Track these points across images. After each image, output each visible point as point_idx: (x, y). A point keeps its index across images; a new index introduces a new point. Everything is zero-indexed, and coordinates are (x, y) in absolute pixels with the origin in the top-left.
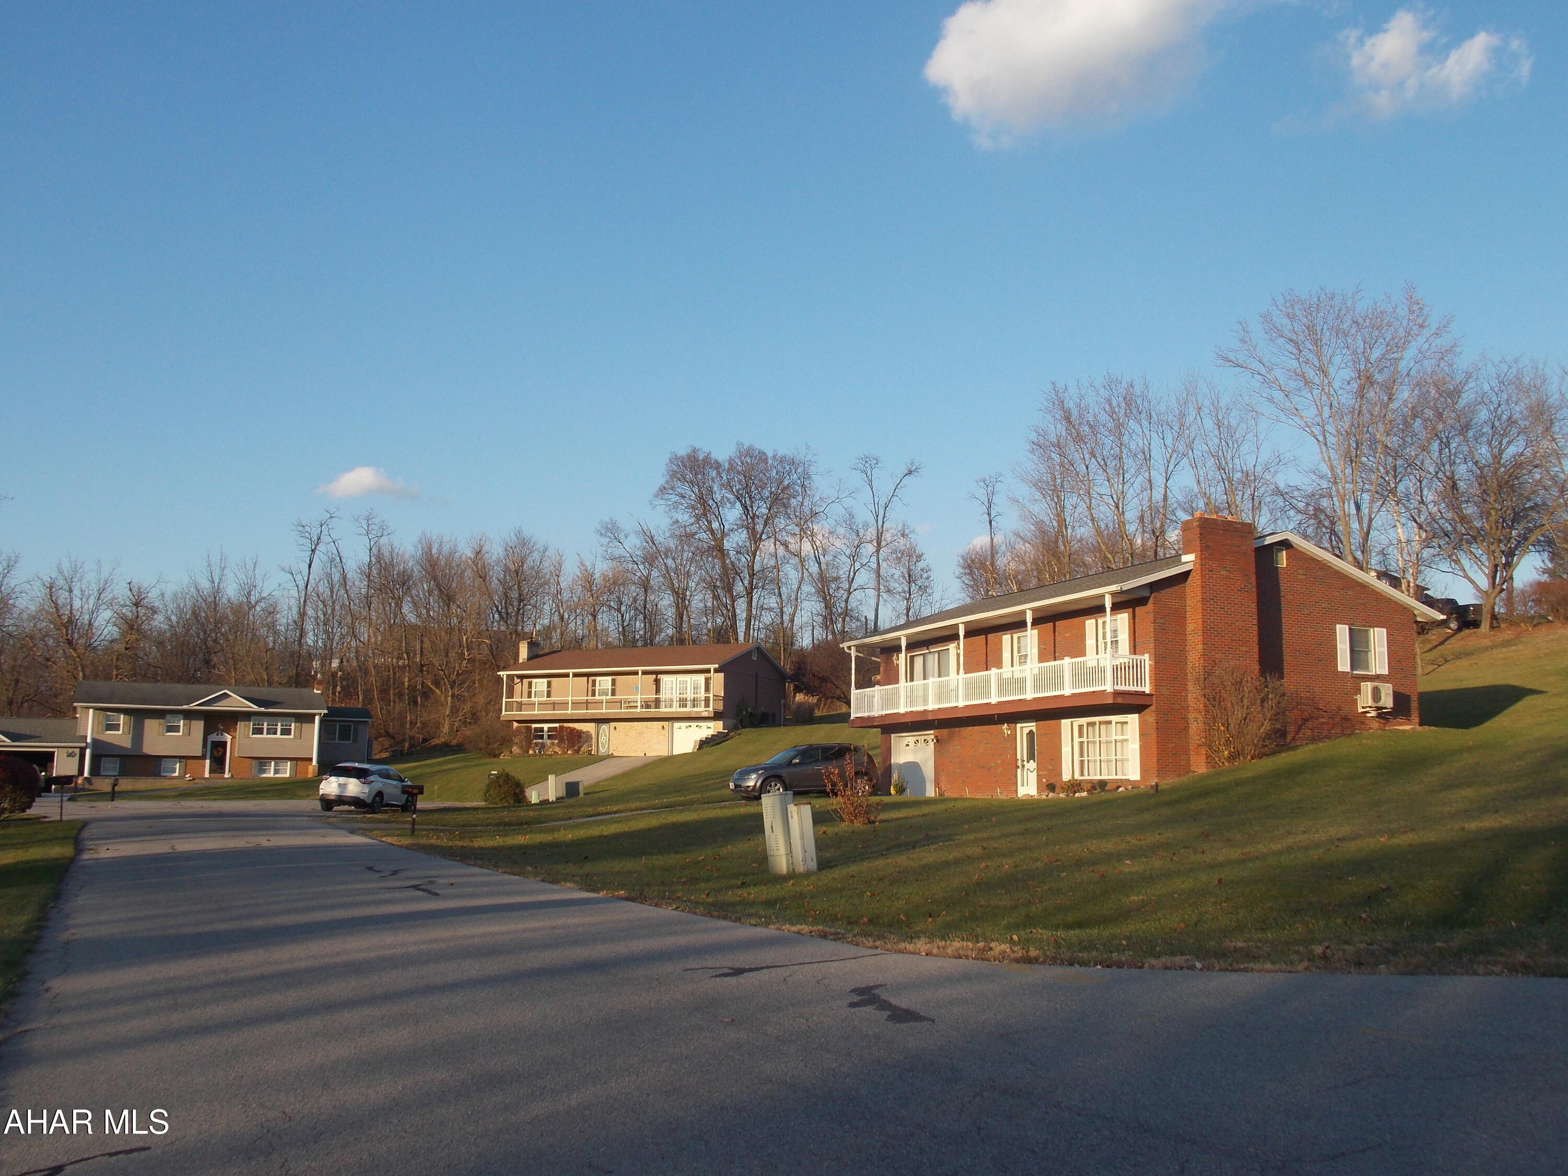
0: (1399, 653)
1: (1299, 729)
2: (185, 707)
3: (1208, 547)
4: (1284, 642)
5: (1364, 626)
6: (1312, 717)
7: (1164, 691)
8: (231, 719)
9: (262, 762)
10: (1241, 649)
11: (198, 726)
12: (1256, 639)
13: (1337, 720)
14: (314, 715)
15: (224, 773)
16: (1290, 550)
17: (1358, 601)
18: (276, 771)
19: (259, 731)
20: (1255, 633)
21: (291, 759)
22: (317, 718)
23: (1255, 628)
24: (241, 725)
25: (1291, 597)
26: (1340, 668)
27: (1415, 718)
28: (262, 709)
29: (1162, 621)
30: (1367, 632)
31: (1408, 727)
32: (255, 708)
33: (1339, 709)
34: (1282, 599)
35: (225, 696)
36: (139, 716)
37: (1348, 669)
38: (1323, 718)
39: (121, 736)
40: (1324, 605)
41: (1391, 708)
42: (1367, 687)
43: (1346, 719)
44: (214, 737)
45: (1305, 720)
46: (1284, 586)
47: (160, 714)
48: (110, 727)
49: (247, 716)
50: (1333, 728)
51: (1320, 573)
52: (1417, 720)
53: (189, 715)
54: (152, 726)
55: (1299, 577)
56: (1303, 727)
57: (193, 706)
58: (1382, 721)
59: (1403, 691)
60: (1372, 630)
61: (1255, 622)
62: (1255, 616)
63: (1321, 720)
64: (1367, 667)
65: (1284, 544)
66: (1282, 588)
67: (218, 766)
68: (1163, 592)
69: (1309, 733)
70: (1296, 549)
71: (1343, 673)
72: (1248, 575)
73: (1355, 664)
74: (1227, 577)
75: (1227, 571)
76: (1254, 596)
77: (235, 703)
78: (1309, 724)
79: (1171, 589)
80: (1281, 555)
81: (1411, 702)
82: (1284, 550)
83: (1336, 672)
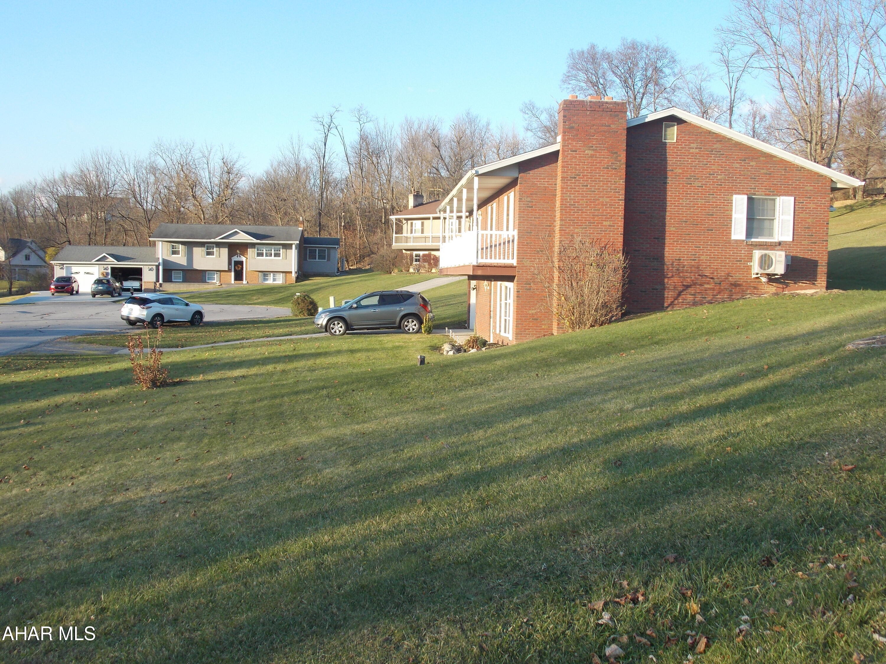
0: (809, 221)
1: (679, 295)
2: (213, 240)
3: (572, 128)
4: (668, 214)
5: (774, 195)
6: (695, 284)
7: (527, 263)
8: (243, 247)
9: (265, 274)
10: (605, 223)
11: (225, 252)
12: (622, 213)
13: (724, 285)
14: (292, 244)
15: (241, 279)
16: (683, 125)
17: (762, 171)
18: (274, 280)
19: (260, 254)
20: (622, 208)
21: (283, 272)
22: (294, 246)
23: (622, 203)
24: (250, 251)
25: (680, 171)
26: (734, 237)
27: (822, 280)
28: (259, 241)
29: (529, 199)
30: (774, 200)
31: (810, 292)
32: (255, 241)
33: (728, 275)
34: (669, 173)
35: (236, 233)
36: (190, 245)
37: (743, 237)
38: (708, 283)
39: (180, 259)
40: (719, 177)
41: (781, 275)
42: (757, 254)
43: (735, 285)
44: (235, 258)
45: (688, 287)
46: (671, 160)
47: (202, 244)
48: (174, 253)
49: (253, 245)
50: (719, 293)
51: (718, 146)
52: (824, 284)
53: (219, 245)
54: (198, 252)
55: (691, 151)
56: (685, 293)
57: (217, 240)
58: (781, 286)
59: (809, 257)
60: (778, 198)
61: (622, 197)
62: (623, 192)
63: (706, 286)
64: (771, 235)
65: (673, 119)
66: (670, 163)
67: (239, 276)
68: (531, 172)
69: (690, 298)
70: (690, 124)
71: (736, 241)
72: (616, 153)
73: (749, 233)
74: (592, 156)
75: (593, 150)
76: (623, 172)
77: (243, 238)
78: (691, 290)
79: (540, 169)
80: (669, 130)
81: (817, 266)
82: (674, 126)
83: (729, 241)
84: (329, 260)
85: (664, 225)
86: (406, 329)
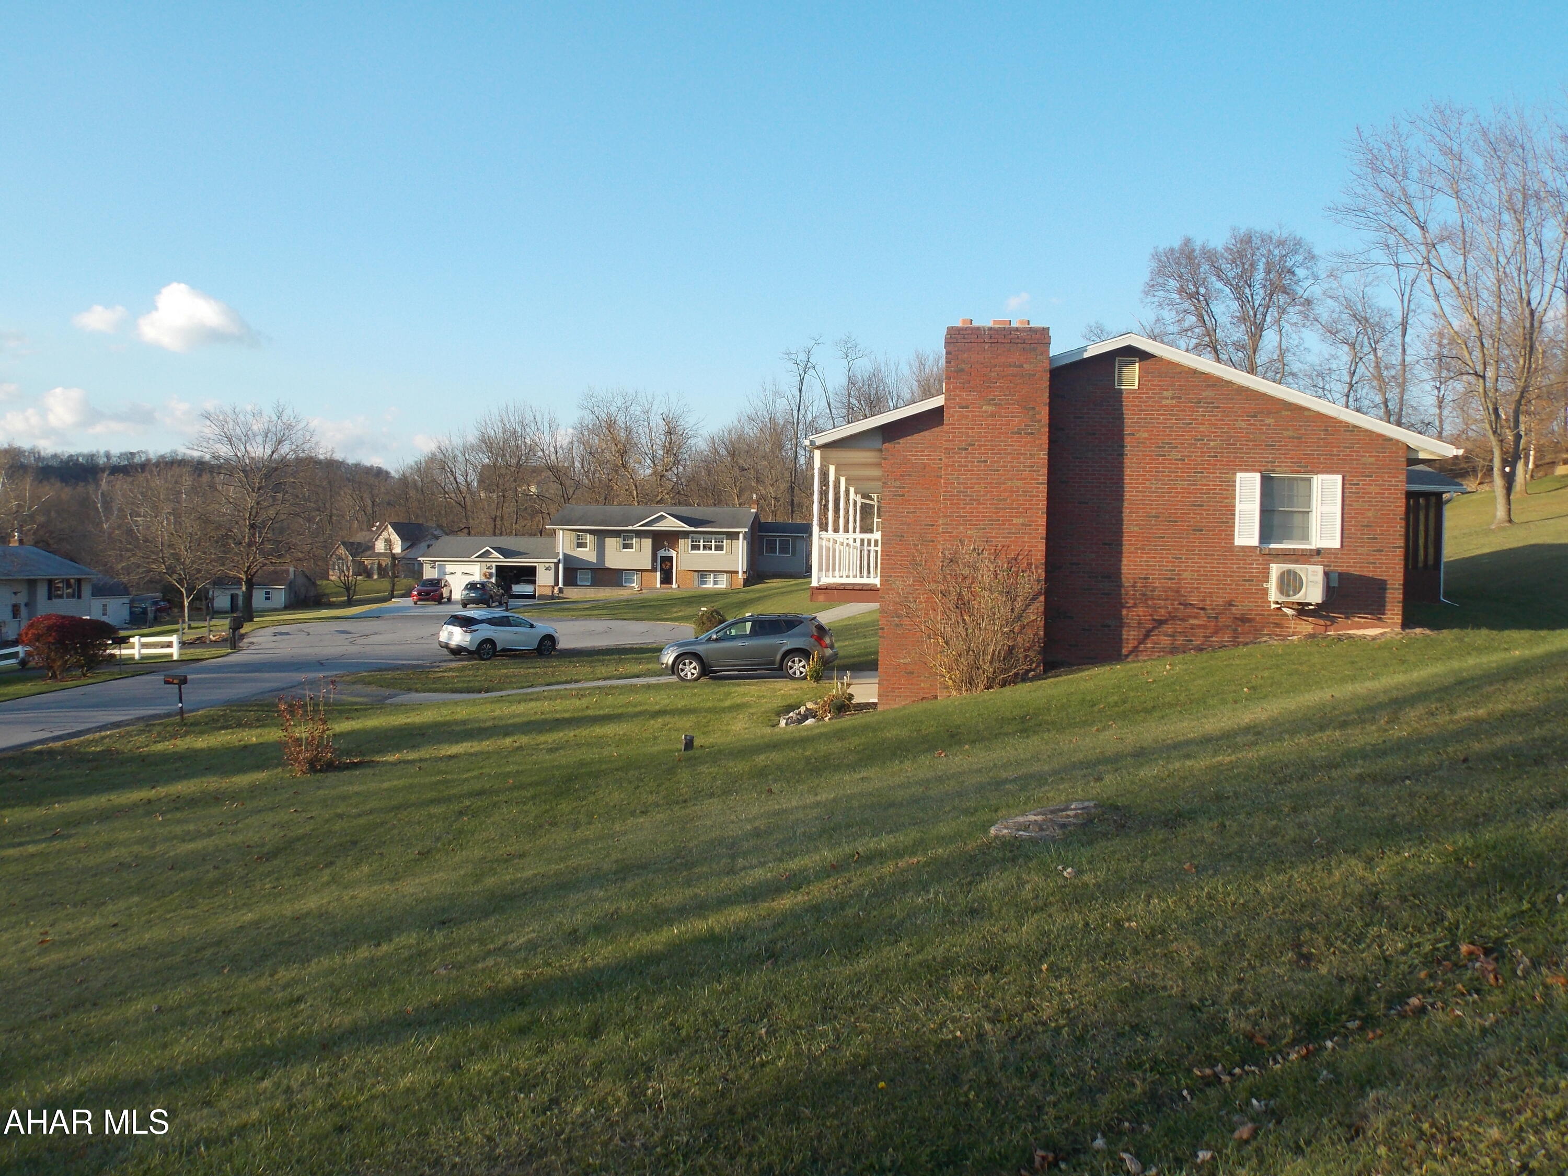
0: (1370, 514)
1: (1147, 635)
2: (630, 528)
3: (962, 370)
4: (1126, 504)
5: (1305, 472)
6: (1174, 618)
8: (672, 538)
9: (703, 574)
10: (1015, 521)
11: (647, 543)
12: (1043, 505)
13: (1223, 621)
14: (738, 533)
15: (671, 583)
16: (1148, 362)
17: (1286, 433)
18: (715, 583)
19: (695, 547)
20: (1043, 495)
21: (727, 572)
22: (741, 536)
23: (1043, 488)
24: (681, 542)
25: (1146, 435)
26: (1238, 541)
27: (1394, 614)
28: (693, 529)
29: (898, 483)
30: (1309, 480)
31: (1372, 632)
32: (688, 528)
33: (1230, 603)
34: (1127, 439)
35: (662, 518)
36: (601, 535)
37: (1254, 541)
38: (1195, 617)
39: (588, 554)
40: (1212, 444)
41: (1317, 605)
42: (1275, 570)
43: (1243, 619)
44: (662, 553)
45: (1161, 622)
46: (1130, 418)
47: (616, 534)
48: (580, 545)
49: (686, 534)
50: (1216, 633)
51: (1208, 393)
52: (1398, 619)
53: (640, 534)
54: (612, 544)
55: (1164, 402)
56: (1156, 632)
57: (636, 527)
58: (1322, 622)
59: (1371, 575)
60: (1315, 477)
61: (1044, 479)
62: (1045, 471)
63: (1192, 621)
64: (1305, 537)
65: (1130, 353)
66: (1128, 422)
67: (667, 579)
68: (901, 441)
69: (1165, 641)
70: (1161, 359)
71: (1243, 548)
72: (1034, 408)
73: (1266, 534)
74: (993, 415)
75: (995, 405)
76: (1045, 439)
77: (671, 524)
78: (1168, 628)
79: (916, 436)
80: (1126, 370)
81: (1385, 589)
82: (1134, 363)
83: (1231, 547)
84: (794, 554)
85: (1120, 522)
86: (791, 672)
